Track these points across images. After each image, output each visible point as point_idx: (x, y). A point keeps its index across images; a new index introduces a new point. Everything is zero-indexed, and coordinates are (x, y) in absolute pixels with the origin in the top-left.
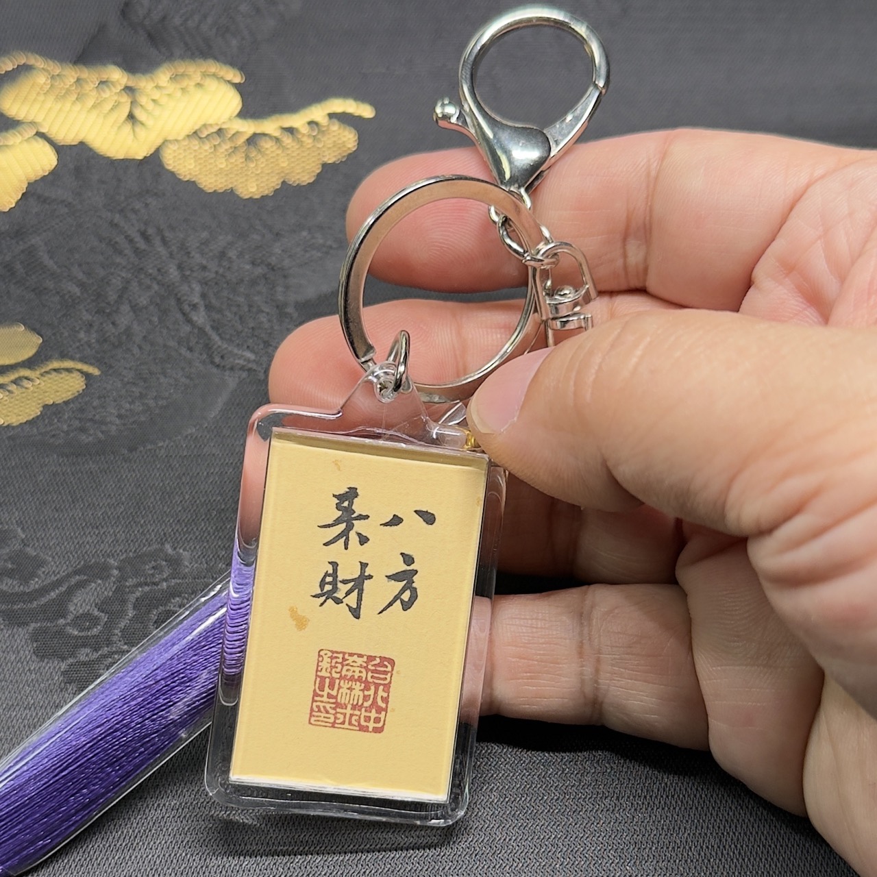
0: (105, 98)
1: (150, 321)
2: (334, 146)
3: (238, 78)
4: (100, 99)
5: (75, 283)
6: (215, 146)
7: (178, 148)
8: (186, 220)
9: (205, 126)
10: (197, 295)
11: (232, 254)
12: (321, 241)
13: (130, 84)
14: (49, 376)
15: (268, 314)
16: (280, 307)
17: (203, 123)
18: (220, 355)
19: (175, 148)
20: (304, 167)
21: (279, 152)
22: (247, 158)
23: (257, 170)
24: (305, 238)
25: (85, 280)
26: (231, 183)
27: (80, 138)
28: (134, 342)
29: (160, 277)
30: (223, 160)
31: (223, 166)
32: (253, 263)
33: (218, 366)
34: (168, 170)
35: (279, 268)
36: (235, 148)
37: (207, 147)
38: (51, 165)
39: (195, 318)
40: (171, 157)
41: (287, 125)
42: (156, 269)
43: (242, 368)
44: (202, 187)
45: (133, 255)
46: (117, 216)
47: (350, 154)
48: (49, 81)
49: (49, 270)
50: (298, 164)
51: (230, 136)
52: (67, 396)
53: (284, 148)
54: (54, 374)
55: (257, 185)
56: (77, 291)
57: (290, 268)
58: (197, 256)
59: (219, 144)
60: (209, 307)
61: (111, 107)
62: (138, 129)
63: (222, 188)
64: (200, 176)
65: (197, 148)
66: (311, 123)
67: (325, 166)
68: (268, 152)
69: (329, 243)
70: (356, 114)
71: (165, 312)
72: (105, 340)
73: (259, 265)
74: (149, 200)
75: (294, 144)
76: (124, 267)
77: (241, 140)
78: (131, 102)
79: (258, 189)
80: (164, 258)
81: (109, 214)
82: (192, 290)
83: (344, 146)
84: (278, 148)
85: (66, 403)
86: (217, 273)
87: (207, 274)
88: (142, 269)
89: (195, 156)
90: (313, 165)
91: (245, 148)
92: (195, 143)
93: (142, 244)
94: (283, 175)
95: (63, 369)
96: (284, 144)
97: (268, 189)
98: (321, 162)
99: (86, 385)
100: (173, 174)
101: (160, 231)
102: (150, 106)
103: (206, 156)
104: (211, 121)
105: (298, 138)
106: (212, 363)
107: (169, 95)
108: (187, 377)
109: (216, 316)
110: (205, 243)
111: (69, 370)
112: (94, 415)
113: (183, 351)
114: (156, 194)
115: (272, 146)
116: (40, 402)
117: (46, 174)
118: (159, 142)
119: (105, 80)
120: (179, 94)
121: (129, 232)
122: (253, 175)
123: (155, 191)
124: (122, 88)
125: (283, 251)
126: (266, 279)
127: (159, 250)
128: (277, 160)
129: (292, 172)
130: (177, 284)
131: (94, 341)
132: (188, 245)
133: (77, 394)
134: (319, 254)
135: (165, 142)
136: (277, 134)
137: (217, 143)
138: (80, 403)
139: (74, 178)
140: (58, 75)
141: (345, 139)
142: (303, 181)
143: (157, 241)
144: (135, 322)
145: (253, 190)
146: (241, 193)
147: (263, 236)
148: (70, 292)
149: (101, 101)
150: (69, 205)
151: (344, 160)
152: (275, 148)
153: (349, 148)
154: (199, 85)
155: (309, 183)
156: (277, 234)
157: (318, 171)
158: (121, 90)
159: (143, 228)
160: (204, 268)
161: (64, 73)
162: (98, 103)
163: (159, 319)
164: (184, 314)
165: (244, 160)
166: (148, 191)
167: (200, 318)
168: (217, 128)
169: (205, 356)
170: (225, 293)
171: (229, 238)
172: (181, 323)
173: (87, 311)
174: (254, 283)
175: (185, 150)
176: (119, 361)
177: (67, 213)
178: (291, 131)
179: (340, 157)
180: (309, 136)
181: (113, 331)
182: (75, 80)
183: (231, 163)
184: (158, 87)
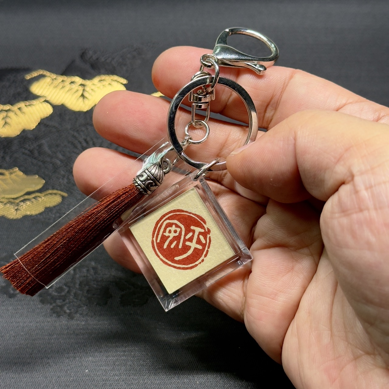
0: (73, 88)
3: (125, 81)
4: (71, 88)
5: (58, 159)
13: (83, 83)
14: (48, 196)
25: (62, 158)
27: (62, 102)
38: (50, 113)
46: (76, 133)
48: (51, 81)
49: (48, 154)
52: (55, 204)
54: (50, 195)
56: (59, 162)
61: (75, 91)
62: (85, 100)
74: (88, 127)
78: (83, 90)
81: (72, 132)
85: (54, 207)
93: (85, 145)
95: (53, 193)
99: (62, 200)
101: (92, 139)
102: (90, 91)
107: (98, 87)
111: (55, 194)
114: (91, 125)
116: (44, 206)
117: (48, 116)
118: (93, 105)
119: (73, 81)
120: (102, 87)
121: (80, 140)
124: (80, 84)
131: (65, 183)
133: (58, 203)
138: (60, 207)
139: (59, 118)
140: (55, 79)
143: (91, 143)
148: (56, 163)
150: (56, 128)
154: (110, 84)
159: (85, 138)
161: (57, 78)
162: (70, 90)
166: (88, 124)
173: (63, 171)
176: (75, 191)
177: (56, 131)
182: (62, 80)
184: (93, 84)
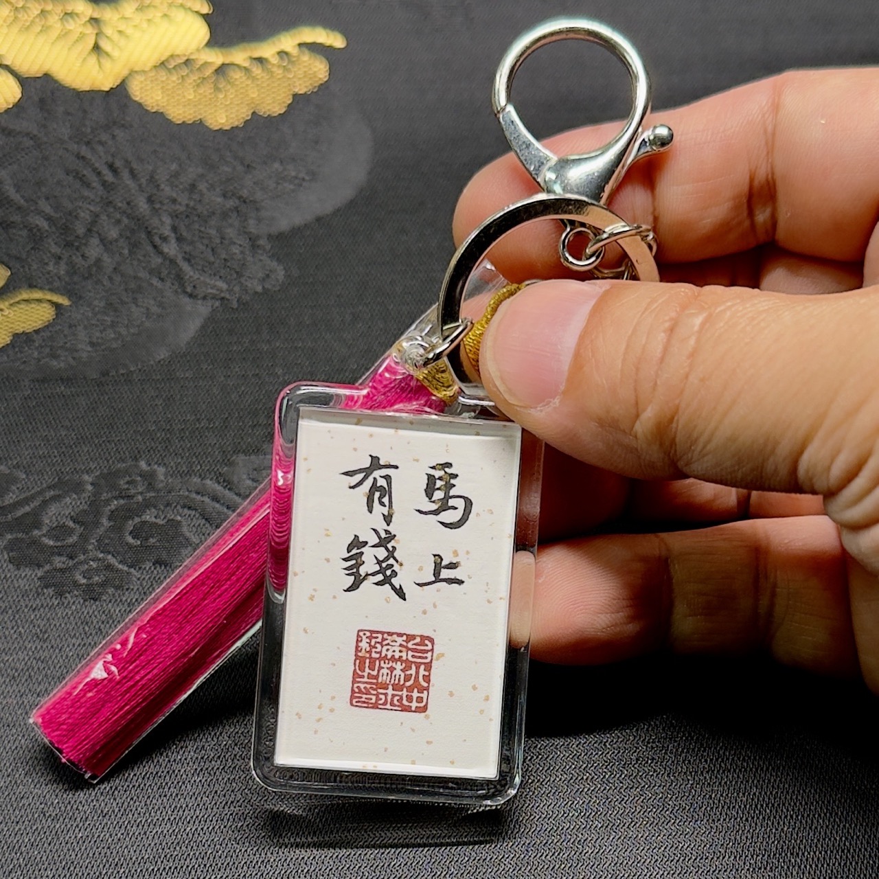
0: (70, 30)
1: (121, 254)
2: (305, 77)
3: (206, 9)
4: (65, 30)
5: (42, 217)
6: (182, 76)
7: (145, 80)
8: (155, 151)
9: (172, 56)
10: (169, 228)
11: (202, 186)
12: (293, 174)
13: (96, 15)
14: (19, 306)
15: (241, 246)
16: (253, 240)
17: (170, 54)
18: (192, 285)
19: (143, 79)
20: (274, 97)
21: (249, 82)
22: (217, 89)
23: (226, 101)
24: (277, 170)
25: (53, 214)
26: (200, 114)
27: (45, 68)
28: (105, 273)
29: (129, 211)
30: (192, 91)
31: (191, 97)
32: (224, 196)
33: (191, 296)
34: (135, 101)
35: (251, 201)
36: (204, 78)
37: (174, 78)
38: (15, 97)
39: (166, 250)
40: (138, 88)
41: (256, 55)
42: (125, 202)
43: (214, 297)
44: (170, 118)
45: (102, 188)
46: (84, 147)
47: (322, 84)
48: (12, 14)
49: (15, 204)
50: (268, 95)
51: (198, 66)
52: (38, 325)
53: (254, 79)
54: (24, 304)
55: (227, 116)
56: (44, 224)
57: (262, 201)
58: (168, 189)
59: (187, 75)
60: (180, 239)
61: (76, 38)
62: (105, 60)
63: (190, 119)
64: (167, 108)
65: (164, 79)
66: (282, 54)
67: (295, 96)
68: (237, 83)
69: (301, 175)
70: (327, 45)
71: (134, 246)
72: (75, 273)
73: (231, 198)
74: (117, 132)
75: (264, 75)
76: (93, 201)
77: (209, 71)
78: (97, 34)
79: (227, 121)
80: (133, 191)
81: (76, 146)
82: (163, 223)
83: (315, 77)
84: (248, 78)
85: (37, 332)
86: (187, 205)
87: (178, 207)
88: (111, 202)
89: (162, 88)
90: (283, 95)
91: (214, 79)
92: (163, 75)
93: (109, 177)
94: (253, 105)
95: (33, 300)
96: (254, 75)
97: (238, 120)
98: (292, 92)
99: (57, 314)
100: (140, 105)
101: (127, 163)
102: (116, 37)
103: (174, 87)
104: (178, 52)
105: (267, 69)
106: (185, 292)
107: (135, 26)
108: (159, 306)
109: (188, 249)
110: (176, 175)
111: (39, 301)
112: (66, 343)
113: (155, 281)
114: (123, 126)
115: (241, 77)
116: (10, 330)
117: (11, 106)
118: (125, 72)
119: (69, 12)
120: (145, 25)
121: (97, 165)
122: (223, 106)
123: (123, 122)
124: (87, 19)
125: (254, 183)
126: (238, 211)
127: (128, 182)
128: (247, 91)
129: (262, 103)
130: (147, 218)
131: (62, 272)
132: (157, 177)
133: (47, 324)
134: (292, 187)
135: (132, 73)
136: (246, 64)
137: (185, 74)
138: (51, 331)
139: (39, 110)
140: (22, 7)
141: (315, 70)
142: (274, 112)
143: (125, 174)
144: (105, 254)
145: (223, 121)
146: (211, 124)
147: (234, 168)
148: (37, 225)
149: (66, 33)
150: (33, 138)
151: (315, 90)
152: (244, 78)
153: (320, 79)
154: (165, 15)
155: (280, 114)
156: (248, 166)
157: (289, 102)
158: (86, 22)
159: (110, 159)
160: (174, 201)
161: (28, 5)
162: (63, 35)
163: (129, 250)
164: (155, 247)
165: (212, 90)
166: (115, 123)
167: (171, 249)
168: (185, 58)
169: (176, 287)
170: (197, 226)
171: (200, 170)
172: (152, 255)
173: (56, 243)
174: (225, 215)
175: (152, 81)
176: (90, 291)
177: (33, 146)
178: (260, 60)
179: (310, 87)
180: (279, 66)
181: (83, 263)
182: (39, 12)
183: (201, 94)
184: (123, 18)
